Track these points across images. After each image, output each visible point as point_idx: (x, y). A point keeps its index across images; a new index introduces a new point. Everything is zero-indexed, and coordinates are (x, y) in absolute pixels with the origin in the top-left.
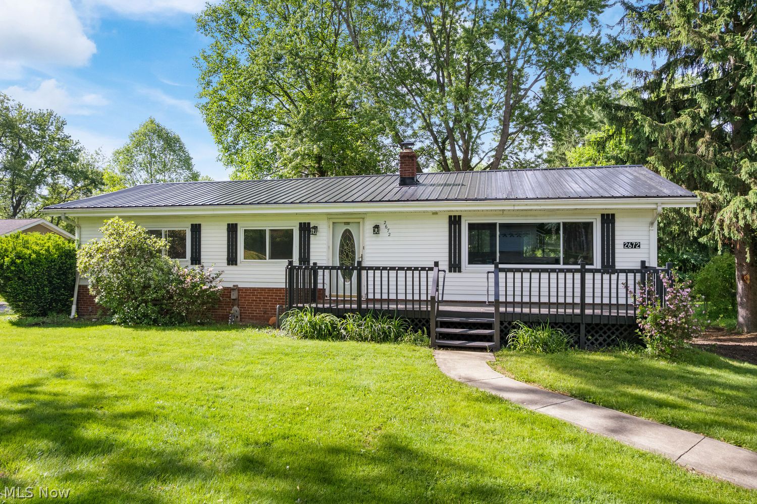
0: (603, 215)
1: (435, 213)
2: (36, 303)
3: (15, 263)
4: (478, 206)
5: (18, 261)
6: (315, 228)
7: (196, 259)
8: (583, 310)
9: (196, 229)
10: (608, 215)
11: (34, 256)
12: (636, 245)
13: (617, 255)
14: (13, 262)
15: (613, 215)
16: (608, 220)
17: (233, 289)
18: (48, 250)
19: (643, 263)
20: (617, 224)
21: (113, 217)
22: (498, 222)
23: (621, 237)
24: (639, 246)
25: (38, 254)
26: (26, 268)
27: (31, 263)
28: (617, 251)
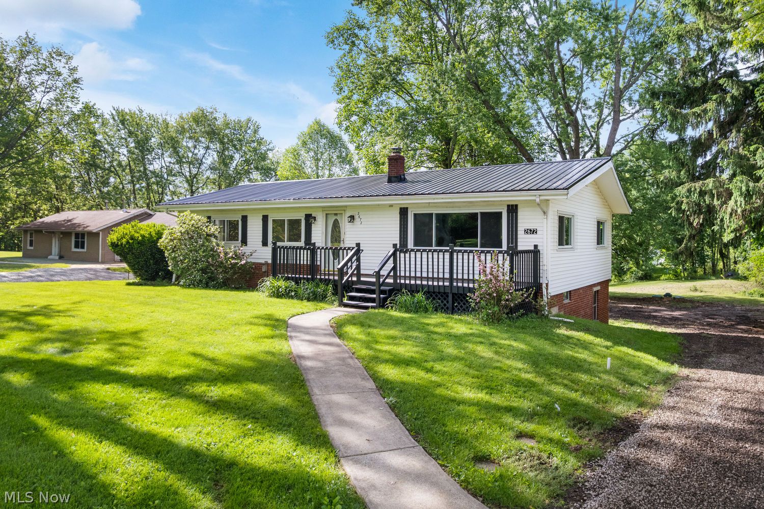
0: (508, 206)
1: (391, 206)
2: (146, 271)
3: (129, 243)
4: (410, 200)
5: (131, 241)
6: (315, 218)
7: (244, 242)
8: (451, 283)
9: (244, 219)
10: (512, 205)
11: (140, 238)
12: (534, 232)
13: (519, 240)
14: (128, 242)
15: (516, 206)
16: (513, 210)
17: (263, 264)
18: (150, 234)
19: (536, 246)
20: (519, 214)
21: (186, 211)
22: (434, 212)
23: (522, 225)
24: (536, 232)
25: (143, 236)
26: (135, 246)
27: (138, 243)
28: (519, 236)
